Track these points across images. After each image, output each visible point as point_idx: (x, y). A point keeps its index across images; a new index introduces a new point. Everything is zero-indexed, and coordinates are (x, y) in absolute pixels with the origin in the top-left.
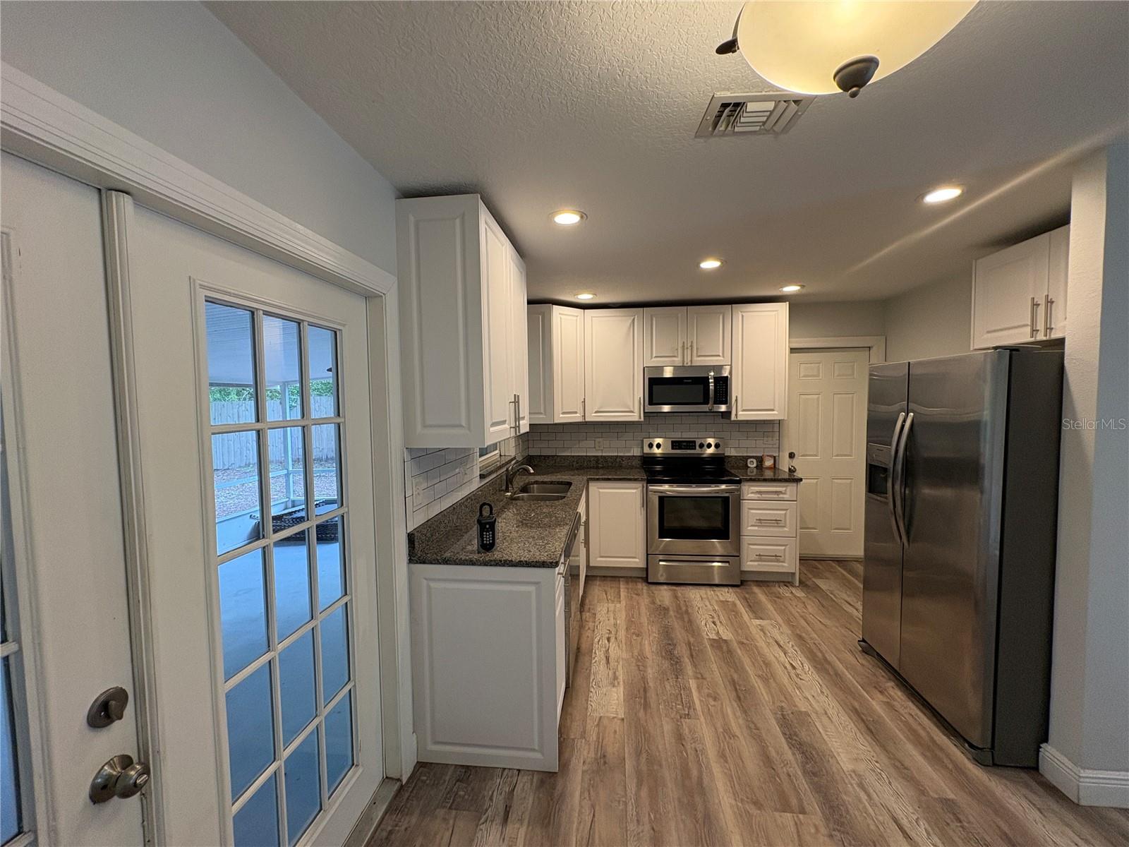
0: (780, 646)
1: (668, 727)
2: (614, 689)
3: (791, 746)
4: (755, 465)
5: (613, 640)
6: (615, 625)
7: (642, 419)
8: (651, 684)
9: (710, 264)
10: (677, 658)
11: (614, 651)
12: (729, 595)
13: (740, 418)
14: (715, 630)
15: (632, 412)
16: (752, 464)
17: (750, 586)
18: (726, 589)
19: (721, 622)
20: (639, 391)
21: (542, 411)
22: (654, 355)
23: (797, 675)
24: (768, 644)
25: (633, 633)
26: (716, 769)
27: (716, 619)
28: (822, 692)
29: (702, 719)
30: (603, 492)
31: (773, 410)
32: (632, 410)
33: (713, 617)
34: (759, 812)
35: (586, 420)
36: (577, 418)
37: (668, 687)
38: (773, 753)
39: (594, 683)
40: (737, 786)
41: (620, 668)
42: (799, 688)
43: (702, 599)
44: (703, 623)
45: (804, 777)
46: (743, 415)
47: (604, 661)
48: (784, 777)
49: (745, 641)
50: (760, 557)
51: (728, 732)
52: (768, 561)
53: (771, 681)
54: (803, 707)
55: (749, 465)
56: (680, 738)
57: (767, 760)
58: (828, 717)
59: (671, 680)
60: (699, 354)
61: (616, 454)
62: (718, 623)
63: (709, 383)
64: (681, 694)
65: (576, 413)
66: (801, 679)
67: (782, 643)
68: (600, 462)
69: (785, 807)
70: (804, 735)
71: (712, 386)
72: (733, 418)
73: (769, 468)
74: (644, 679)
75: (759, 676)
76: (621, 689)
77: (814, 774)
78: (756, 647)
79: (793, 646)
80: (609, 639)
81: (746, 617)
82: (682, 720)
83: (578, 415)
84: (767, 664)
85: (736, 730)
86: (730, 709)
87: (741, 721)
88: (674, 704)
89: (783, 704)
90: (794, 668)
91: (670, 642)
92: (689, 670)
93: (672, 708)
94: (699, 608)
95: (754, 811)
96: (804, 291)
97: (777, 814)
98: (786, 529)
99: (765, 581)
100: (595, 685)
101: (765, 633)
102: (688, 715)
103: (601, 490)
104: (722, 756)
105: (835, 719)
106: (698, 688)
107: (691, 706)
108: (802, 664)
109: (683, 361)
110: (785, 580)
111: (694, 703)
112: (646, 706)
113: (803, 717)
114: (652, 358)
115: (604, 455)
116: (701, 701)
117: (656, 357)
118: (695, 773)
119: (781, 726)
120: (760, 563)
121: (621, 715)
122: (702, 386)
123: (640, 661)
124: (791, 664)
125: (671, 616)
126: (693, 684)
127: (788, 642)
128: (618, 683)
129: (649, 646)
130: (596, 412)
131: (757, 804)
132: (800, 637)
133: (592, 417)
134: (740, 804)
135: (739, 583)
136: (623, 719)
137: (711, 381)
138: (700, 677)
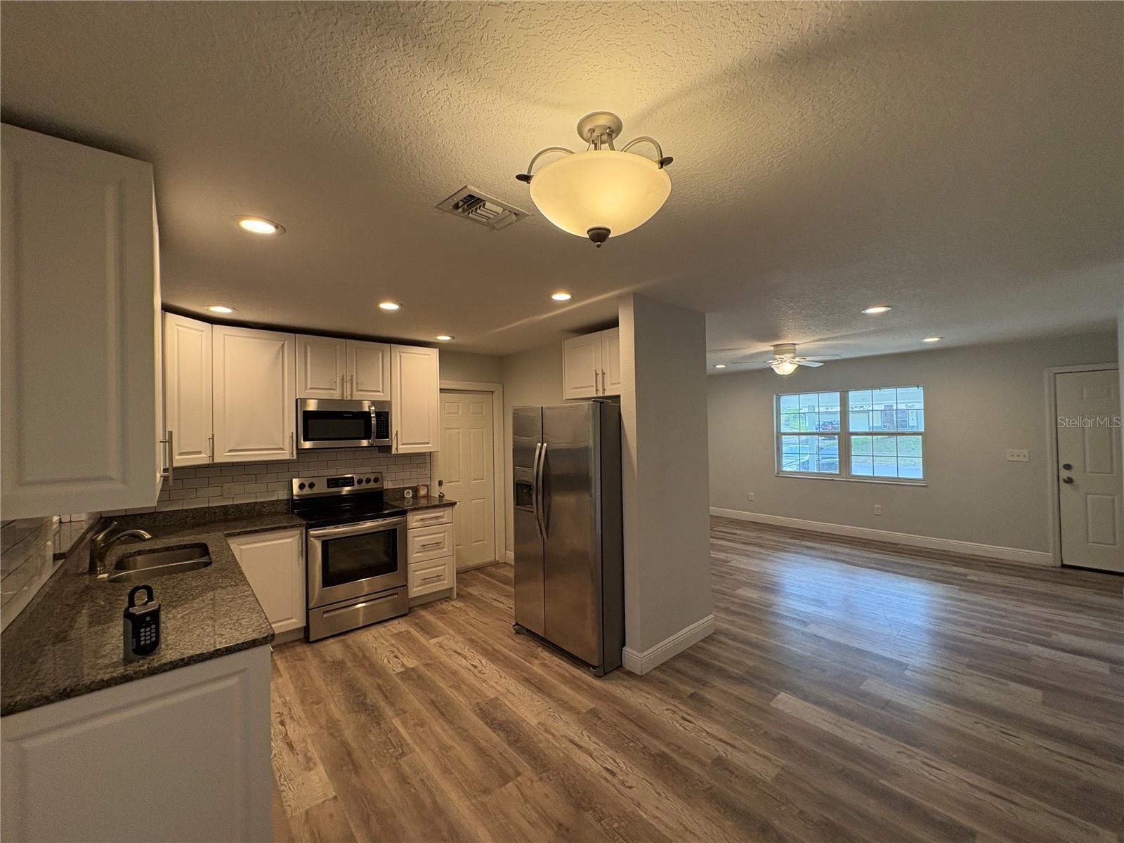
0: (459, 654)
1: (387, 776)
2: (312, 772)
3: (494, 730)
4: (411, 495)
5: (288, 720)
6: (285, 703)
7: (295, 457)
8: (354, 745)
9: (389, 306)
10: (372, 706)
11: (293, 731)
12: (400, 626)
13: (400, 452)
14: (399, 663)
15: (282, 449)
16: (409, 495)
17: (416, 611)
18: (396, 622)
19: (402, 654)
20: (290, 425)
22: (309, 387)
23: (480, 672)
24: (450, 656)
25: (312, 703)
26: (446, 786)
27: (396, 653)
28: (501, 676)
29: (417, 749)
31: (428, 443)
32: (282, 447)
33: (393, 652)
34: (490, 796)
35: (216, 461)
36: (202, 459)
37: (373, 738)
38: (484, 744)
39: (282, 780)
40: (467, 788)
41: (310, 747)
42: (485, 681)
43: (376, 638)
44: (386, 661)
45: (511, 747)
46: (403, 449)
47: (286, 750)
48: (497, 757)
49: (430, 662)
50: (425, 581)
51: (444, 748)
52: (430, 583)
53: (463, 686)
54: (492, 695)
55: (406, 496)
56: (403, 779)
57: (481, 752)
58: (511, 693)
59: (373, 730)
60: (359, 389)
61: (254, 501)
62: (399, 655)
63: (371, 418)
64: (389, 738)
65: (200, 453)
66: (483, 674)
67: (460, 651)
68: (230, 512)
69: (506, 779)
70: (500, 717)
71: (374, 421)
72: (394, 451)
73: (424, 497)
74: (344, 744)
75: (452, 687)
76: (321, 769)
77: (516, 741)
78: (441, 663)
79: (468, 649)
80: (282, 723)
81: (422, 640)
82: (399, 761)
83: (203, 455)
84: (454, 673)
85: (450, 742)
86: (439, 728)
87: (451, 732)
88: (385, 751)
89: (478, 700)
90: (475, 667)
91: (358, 694)
92: (389, 711)
93: (385, 756)
94: (376, 648)
95: (485, 799)
96: (455, 341)
97: (503, 789)
98: (445, 549)
99: (429, 602)
100: (286, 780)
101: (444, 648)
102: (403, 753)
103: (242, 547)
104: (446, 771)
105: (516, 692)
106: (403, 723)
107: (402, 743)
108: (480, 661)
109: (343, 395)
110: (445, 596)
111: (404, 740)
112: (356, 768)
113: (495, 703)
114: (306, 390)
115: (235, 503)
116: (410, 734)
117: (311, 389)
118: (428, 801)
119: (482, 718)
120: (424, 587)
121: (332, 794)
122: (363, 421)
123: (333, 728)
124: (472, 665)
125: (349, 668)
126: (397, 722)
127: (465, 648)
128: (315, 764)
129: (337, 708)
130: (230, 451)
131: (487, 791)
132: (472, 641)
133: (222, 457)
134: (474, 801)
135: (407, 612)
136: (335, 798)
137: (372, 415)
138: (401, 712)
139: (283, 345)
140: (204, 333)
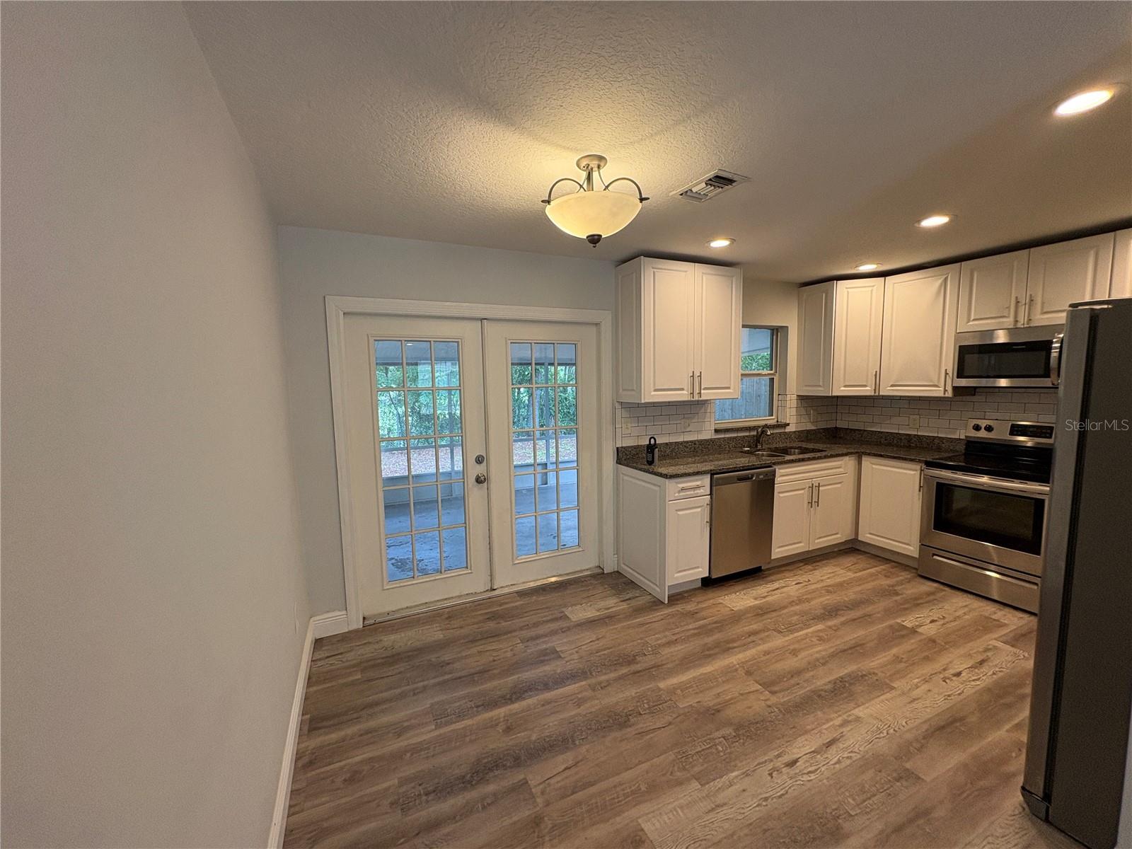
1: (755, 627)
2: (753, 600)
3: (833, 683)
5: (802, 585)
6: (821, 581)
8: (784, 612)
9: (935, 221)
10: (837, 614)
11: (791, 589)
15: (935, 386)
20: (949, 361)
21: (821, 384)
22: (972, 318)
25: (827, 590)
26: (751, 653)
28: (950, 695)
29: (788, 639)
30: (876, 469)
32: (936, 384)
34: (743, 675)
35: (881, 394)
36: (868, 391)
37: (794, 618)
38: (809, 675)
40: (751, 663)
41: (777, 596)
42: (927, 681)
45: (809, 692)
47: (772, 589)
48: (792, 682)
51: (795, 651)
54: (899, 685)
56: (753, 633)
57: (797, 672)
58: (914, 700)
59: (805, 618)
60: (1045, 310)
61: (936, 435)
63: (1051, 348)
64: (797, 625)
65: (865, 386)
66: (944, 681)
68: (912, 441)
69: (765, 685)
70: (859, 688)
71: (1056, 353)
74: (784, 607)
75: (896, 657)
76: (757, 602)
77: (819, 696)
80: (798, 583)
82: (772, 631)
83: (868, 388)
84: (928, 659)
85: (803, 655)
86: (822, 649)
87: (817, 656)
88: (782, 624)
89: (882, 674)
91: (851, 607)
92: (833, 622)
93: (775, 625)
95: (741, 673)
97: (752, 682)
100: (745, 593)
102: (782, 632)
103: (874, 466)
105: (918, 706)
106: (819, 630)
107: (794, 631)
109: (1016, 321)
111: (799, 632)
112: (760, 615)
113: (883, 686)
114: (969, 322)
115: (919, 434)
116: (806, 634)
117: (974, 320)
118: (735, 645)
119: (848, 675)
121: (736, 609)
122: (1043, 353)
123: (800, 601)
125: (890, 599)
126: (819, 627)
128: (761, 600)
129: (826, 600)
130: (892, 386)
131: (749, 673)
133: (886, 391)
134: (738, 666)
136: (733, 611)
137: (1055, 345)
138: (834, 628)
139: (946, 280)
140: (875, 287)
